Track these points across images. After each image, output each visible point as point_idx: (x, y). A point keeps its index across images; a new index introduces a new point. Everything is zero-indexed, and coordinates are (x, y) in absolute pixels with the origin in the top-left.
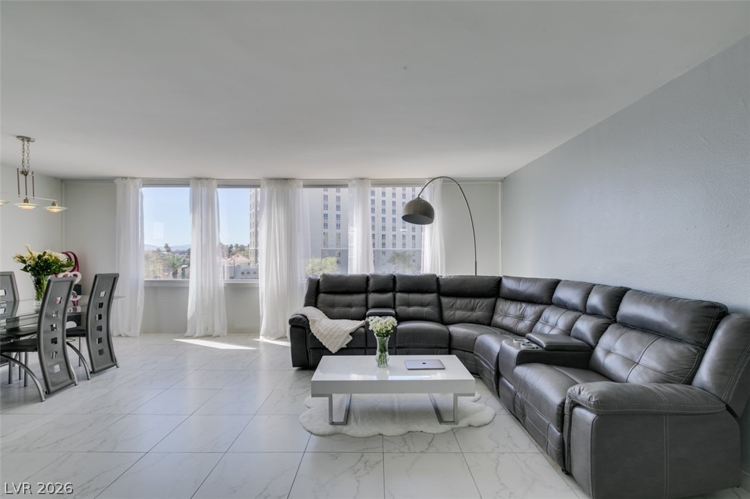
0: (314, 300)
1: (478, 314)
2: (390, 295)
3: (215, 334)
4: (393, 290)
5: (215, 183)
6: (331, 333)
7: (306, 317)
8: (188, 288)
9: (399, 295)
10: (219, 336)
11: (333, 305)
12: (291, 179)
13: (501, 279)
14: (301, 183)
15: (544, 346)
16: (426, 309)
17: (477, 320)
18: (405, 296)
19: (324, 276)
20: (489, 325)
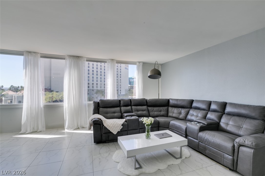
0: (97, 111)
1: (162, 113)
2: (129, 107)
3: (39, 131)
4: (131, 105)
5: (39, 55)
6: (114, 126)
7: (100, 119)
8: (23, 108)
9: (133, 107)
10: (41, 131)
11: (107, 113)
12: (81, 57)
13: (169, 100)
14: (85, 59)
15: (206, 124)
16: (144, 112)
17: (163, 115)
18: (136, 107)
19: (101, 100)
20: (167, 116)
